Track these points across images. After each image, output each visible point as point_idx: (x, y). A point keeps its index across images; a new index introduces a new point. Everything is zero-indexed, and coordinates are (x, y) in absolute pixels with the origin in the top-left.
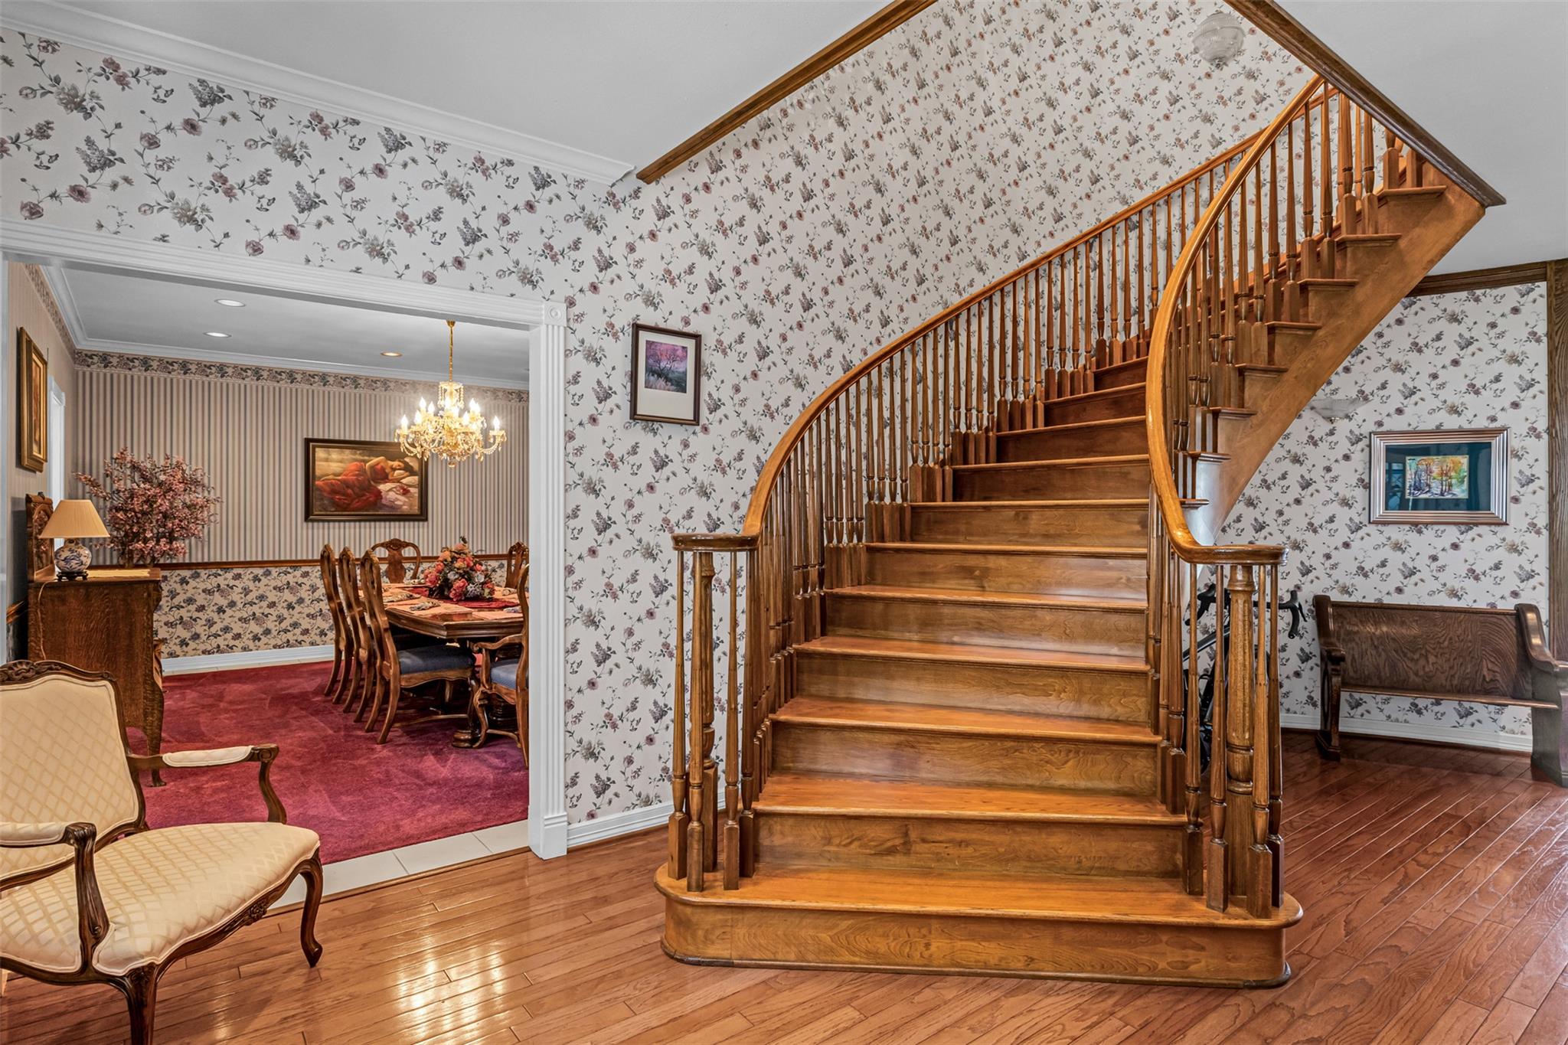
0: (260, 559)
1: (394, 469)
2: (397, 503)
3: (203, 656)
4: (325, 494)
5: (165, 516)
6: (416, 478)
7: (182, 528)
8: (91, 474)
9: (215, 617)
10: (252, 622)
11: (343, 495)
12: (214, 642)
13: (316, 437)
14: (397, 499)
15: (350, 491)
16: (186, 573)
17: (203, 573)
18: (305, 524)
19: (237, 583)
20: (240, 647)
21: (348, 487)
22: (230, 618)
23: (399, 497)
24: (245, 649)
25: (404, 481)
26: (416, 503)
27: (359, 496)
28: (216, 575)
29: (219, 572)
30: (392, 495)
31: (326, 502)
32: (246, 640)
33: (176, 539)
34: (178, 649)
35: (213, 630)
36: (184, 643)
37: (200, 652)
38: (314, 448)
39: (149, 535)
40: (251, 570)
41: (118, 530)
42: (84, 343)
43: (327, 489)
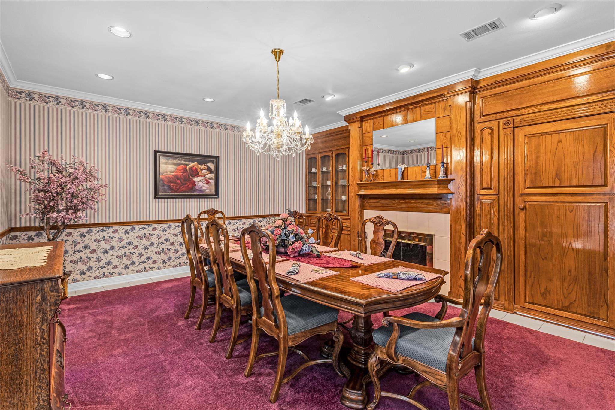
0: (128, 221)
1: (202, 170)
2: (204, 188)
3: (95, 280)
4: (165, 183)
5: (73, 196)
6: (213, 174)
7: (83, 203)
8: (20, 166)
9: (102, 256)
10: (124, 258)
11: (176, 183)
12: (101, 271)
13: (160, 150)
14: (203, 186)
15: (179, 181)
16: (84, 230)
17: (95, 230)
18: (154, 200)
19: (115, 235)
20: (117, 273)
21: (178, 179)
22: (111, 256)
23: (204, 185)
24: (120, 274)
25: (207, 176)
26: (213, 188)
27: (183, 184)
28: (103, 231)
29: (104, 229)
30: (201, 184)
31: (166, 187)
32: (121, 269)
33: (79, 210)
34: (79, 277)
35: (101, 264)
36: (82, 273)
37: (93, 278)
38: (159, 156)
39: (61, 208)
40: (123, 227)
41: (39, 204)
42: (15, 83)
43: (166, 180)
